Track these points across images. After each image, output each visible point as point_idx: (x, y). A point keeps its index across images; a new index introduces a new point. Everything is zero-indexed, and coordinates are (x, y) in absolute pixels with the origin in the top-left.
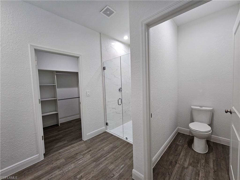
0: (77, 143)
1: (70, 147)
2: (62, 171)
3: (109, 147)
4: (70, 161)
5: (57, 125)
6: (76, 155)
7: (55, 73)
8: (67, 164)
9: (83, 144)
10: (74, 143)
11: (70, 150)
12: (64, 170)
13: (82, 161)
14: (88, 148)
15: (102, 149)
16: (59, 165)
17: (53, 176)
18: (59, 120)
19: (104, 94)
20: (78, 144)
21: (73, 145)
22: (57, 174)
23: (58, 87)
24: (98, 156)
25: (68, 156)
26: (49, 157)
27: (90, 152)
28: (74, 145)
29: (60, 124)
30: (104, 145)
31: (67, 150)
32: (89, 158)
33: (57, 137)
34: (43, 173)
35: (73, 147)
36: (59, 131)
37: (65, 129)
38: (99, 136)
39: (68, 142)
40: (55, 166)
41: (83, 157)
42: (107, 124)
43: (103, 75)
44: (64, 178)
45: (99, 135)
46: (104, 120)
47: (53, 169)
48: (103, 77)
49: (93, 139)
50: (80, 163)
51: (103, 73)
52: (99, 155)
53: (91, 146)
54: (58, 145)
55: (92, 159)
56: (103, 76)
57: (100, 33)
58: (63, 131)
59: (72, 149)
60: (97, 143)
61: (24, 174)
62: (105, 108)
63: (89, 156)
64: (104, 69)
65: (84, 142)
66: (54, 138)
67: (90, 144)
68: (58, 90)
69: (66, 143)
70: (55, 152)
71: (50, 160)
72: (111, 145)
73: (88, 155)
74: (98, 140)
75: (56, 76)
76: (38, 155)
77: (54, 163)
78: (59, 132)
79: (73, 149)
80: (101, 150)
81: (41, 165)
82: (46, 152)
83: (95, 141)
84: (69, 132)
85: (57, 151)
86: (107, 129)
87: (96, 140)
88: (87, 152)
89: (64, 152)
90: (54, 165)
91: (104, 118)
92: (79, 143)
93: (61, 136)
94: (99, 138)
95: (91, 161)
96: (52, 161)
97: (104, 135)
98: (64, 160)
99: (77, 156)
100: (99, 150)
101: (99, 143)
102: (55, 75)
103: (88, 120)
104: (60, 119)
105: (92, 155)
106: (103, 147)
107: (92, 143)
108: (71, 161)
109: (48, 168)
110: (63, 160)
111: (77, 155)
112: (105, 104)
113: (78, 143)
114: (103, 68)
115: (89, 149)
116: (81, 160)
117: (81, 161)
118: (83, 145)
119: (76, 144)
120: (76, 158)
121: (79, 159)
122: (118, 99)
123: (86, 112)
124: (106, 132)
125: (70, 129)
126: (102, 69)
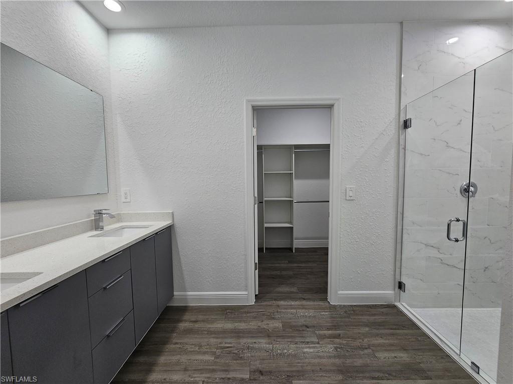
0: (314, 301)
1: (299, 305)
2: (271, 346)
3: (393, 355)
4: (289, 335)
5: (291, 249)
6: (304, 328)
8: (283, 337)
9: (327, 312)
10: (309, 299)
11: (298, 311)
12: (275, 346)
13: (312, 350)
14: (335, 327)
15: (370, 351)
16: (270, 330)
17: (256, 346)
19: (400, 199)
20: (317, 305)
21: (304, 303)
22: (262, 346)
24: (356, 364)
25: (290, 322)
26: (261, 305)
27: (337, 340)
28: (308, 303)
29: (295, 248)
30: (381, 341)
31: (291, 307)
32: (329, 352)
33: (284, 273)
34: (246, 329)
35: (303, 307)
36: (289, 262)
37: (302, 262)
38: (370, 310)
39: (298, 291)
40: (264, 328)
41: (318, 343)
42: (401, 286)
43: (402, 142)
44: (270, 363)
45: (371, 308)
46: (392, 273)
47: (261, 332)
48: (401, 149)
49: (353, 310)
50: (307, 353)
51: (402, 137)
52: (359, 362)
53: (342, 324)
54: (281, 289)
55: (337, 361)
56: (401, 147)
57: (401, 23)
58: (296, 265)
59: (300, 310)
60: (361, 325)
61: (226, 313)
62: (399, 241)
63: (330, 348)
64: (406, 124)
65: (330, 307)
66: (278, 273)
67: (343, 320)
69: (295, 291)
70: (272, 299)
71: (261, 311)
72: (404, 357)
73: (329, 344)
74: (365, 318)
76: (246, 293)
77: (265, 322)
78: (290, 265)
79: (303, 310)
80: (366, 351)
81: (248, 313)
82: (261, 293)
83: (356, 318)
84: (305, 270)
85: (275, 300)
86: (400, 301)
87: (361, 317)
88: (331, 337)
89: (286, 309)
90: (264, 325)
91: (391, 267)
92: (319, 305)
93: (291, 273)
94: (369, 315)
95: (334, 364)
96: (264, 315)
97: (387, 314)
98: (281, 325)
99: (306, 332)
100: (362, 348)
101: (367, 329)
103: (343, 258)
104: (297, 239)
105: (339, 350)
106: (374, 345)
107: (347, 319)
108: (292, 337)
109: (253, 325)
110: (278, 324)
111: (308, 329)
112: (399, 228)
113: (316, 303)
114: (402, 123)
115: (336, 330)
116: (311, 346)
117: (310, 348)
118: (325, 312)
119: (311, 303)
120: (304, 335)
121: (308, 342)
122: (451, 221)
123: (340, 238)
124: (395, 307)
125: (310, 265)
126: (399, 128)
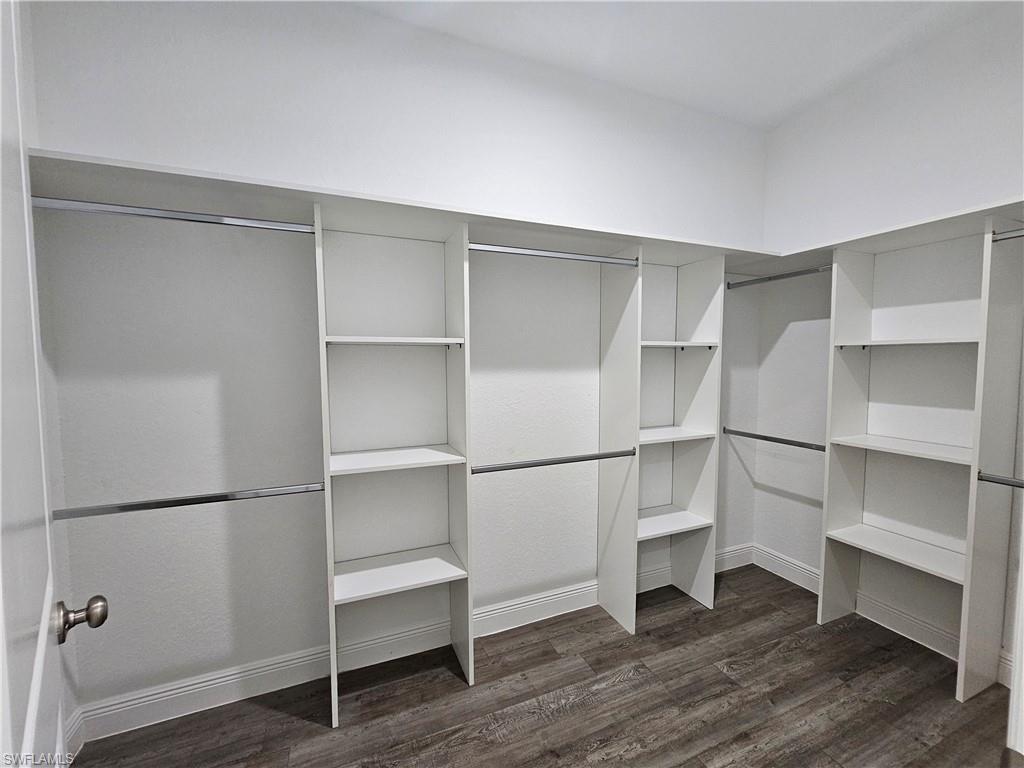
7: (466, 236)
18: (475, 614)
23: (481, 363)
68: (483, 389)
75: (466, 265)
102: (467, 253)
